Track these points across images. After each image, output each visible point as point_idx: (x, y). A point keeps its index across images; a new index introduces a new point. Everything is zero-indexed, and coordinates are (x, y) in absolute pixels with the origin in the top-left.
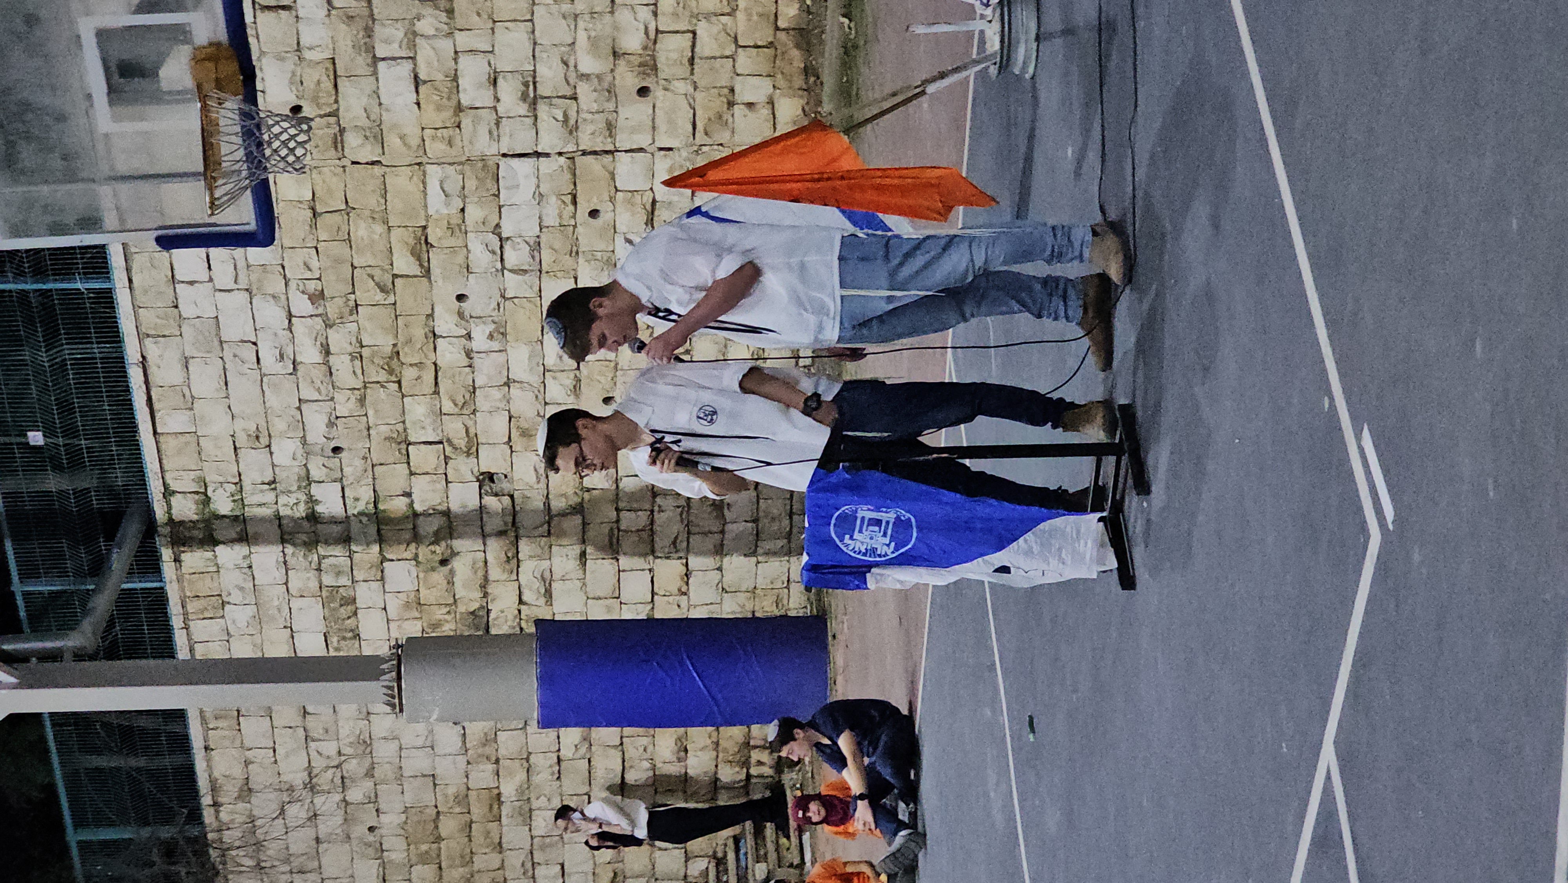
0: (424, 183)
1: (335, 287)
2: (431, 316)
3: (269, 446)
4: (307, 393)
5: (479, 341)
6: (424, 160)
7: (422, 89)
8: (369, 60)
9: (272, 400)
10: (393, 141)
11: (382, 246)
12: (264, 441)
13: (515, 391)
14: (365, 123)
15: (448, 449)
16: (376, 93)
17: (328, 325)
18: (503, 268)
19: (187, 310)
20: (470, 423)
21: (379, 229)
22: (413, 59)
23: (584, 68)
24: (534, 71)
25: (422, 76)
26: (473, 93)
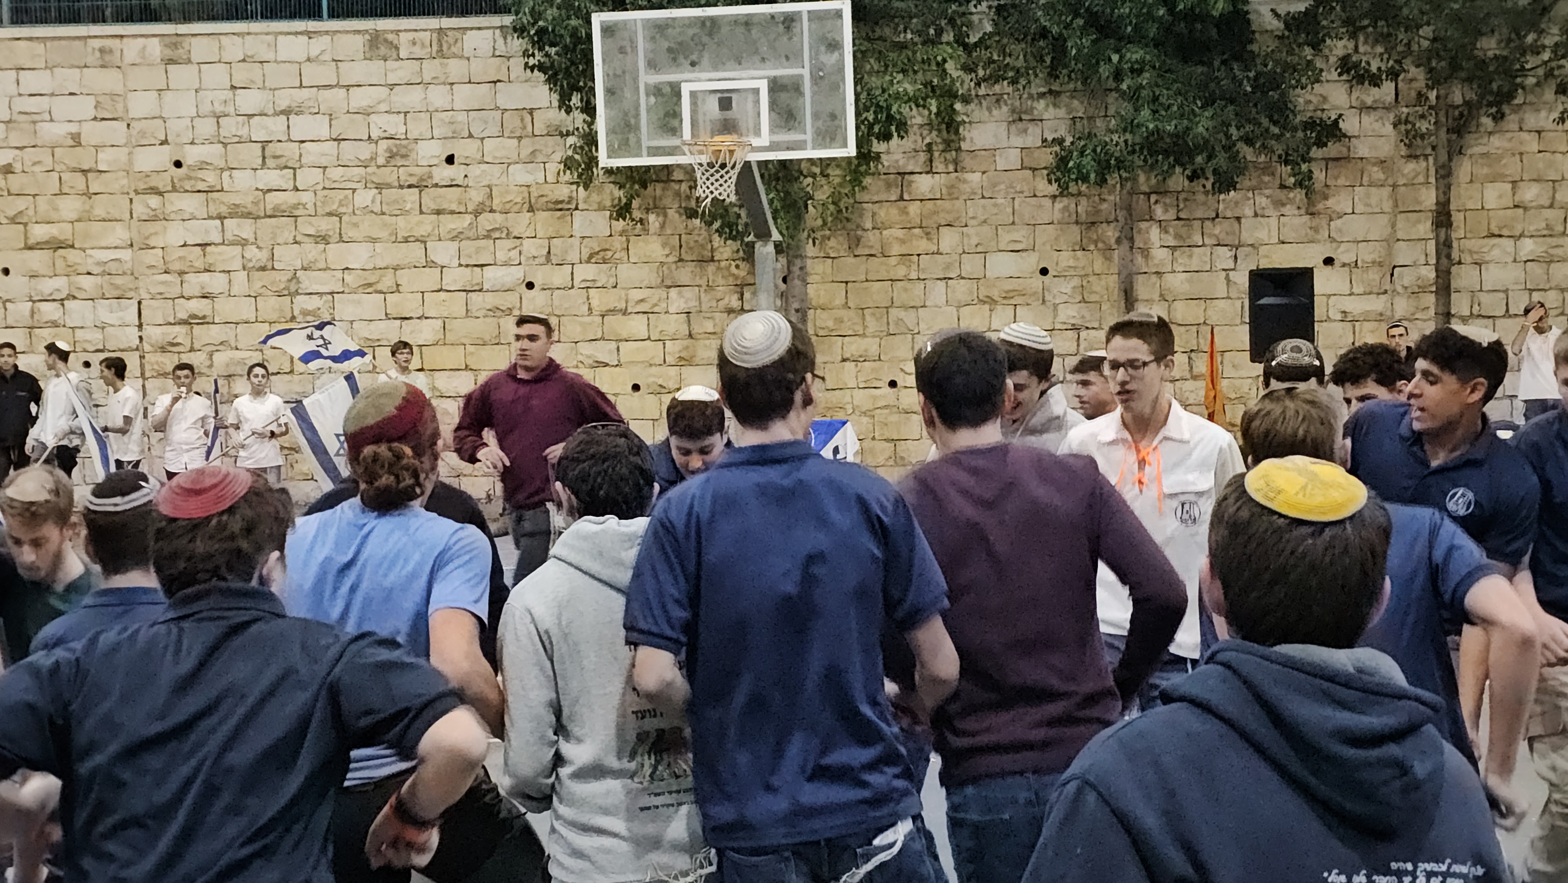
0: (116, 248)
1: (15, 181)
6: (135, 248)
7: (199, 248)
8: (223, 215)
10: (152, 227)
11: (54, 216)
14: (169, 208)
16: (194, 218)
18: (34, 302)
21: (72, 216)
22: (223, 244)
23: (216, 356)
24: (213, 323)
25: (208, 248)
26: (195, 282)
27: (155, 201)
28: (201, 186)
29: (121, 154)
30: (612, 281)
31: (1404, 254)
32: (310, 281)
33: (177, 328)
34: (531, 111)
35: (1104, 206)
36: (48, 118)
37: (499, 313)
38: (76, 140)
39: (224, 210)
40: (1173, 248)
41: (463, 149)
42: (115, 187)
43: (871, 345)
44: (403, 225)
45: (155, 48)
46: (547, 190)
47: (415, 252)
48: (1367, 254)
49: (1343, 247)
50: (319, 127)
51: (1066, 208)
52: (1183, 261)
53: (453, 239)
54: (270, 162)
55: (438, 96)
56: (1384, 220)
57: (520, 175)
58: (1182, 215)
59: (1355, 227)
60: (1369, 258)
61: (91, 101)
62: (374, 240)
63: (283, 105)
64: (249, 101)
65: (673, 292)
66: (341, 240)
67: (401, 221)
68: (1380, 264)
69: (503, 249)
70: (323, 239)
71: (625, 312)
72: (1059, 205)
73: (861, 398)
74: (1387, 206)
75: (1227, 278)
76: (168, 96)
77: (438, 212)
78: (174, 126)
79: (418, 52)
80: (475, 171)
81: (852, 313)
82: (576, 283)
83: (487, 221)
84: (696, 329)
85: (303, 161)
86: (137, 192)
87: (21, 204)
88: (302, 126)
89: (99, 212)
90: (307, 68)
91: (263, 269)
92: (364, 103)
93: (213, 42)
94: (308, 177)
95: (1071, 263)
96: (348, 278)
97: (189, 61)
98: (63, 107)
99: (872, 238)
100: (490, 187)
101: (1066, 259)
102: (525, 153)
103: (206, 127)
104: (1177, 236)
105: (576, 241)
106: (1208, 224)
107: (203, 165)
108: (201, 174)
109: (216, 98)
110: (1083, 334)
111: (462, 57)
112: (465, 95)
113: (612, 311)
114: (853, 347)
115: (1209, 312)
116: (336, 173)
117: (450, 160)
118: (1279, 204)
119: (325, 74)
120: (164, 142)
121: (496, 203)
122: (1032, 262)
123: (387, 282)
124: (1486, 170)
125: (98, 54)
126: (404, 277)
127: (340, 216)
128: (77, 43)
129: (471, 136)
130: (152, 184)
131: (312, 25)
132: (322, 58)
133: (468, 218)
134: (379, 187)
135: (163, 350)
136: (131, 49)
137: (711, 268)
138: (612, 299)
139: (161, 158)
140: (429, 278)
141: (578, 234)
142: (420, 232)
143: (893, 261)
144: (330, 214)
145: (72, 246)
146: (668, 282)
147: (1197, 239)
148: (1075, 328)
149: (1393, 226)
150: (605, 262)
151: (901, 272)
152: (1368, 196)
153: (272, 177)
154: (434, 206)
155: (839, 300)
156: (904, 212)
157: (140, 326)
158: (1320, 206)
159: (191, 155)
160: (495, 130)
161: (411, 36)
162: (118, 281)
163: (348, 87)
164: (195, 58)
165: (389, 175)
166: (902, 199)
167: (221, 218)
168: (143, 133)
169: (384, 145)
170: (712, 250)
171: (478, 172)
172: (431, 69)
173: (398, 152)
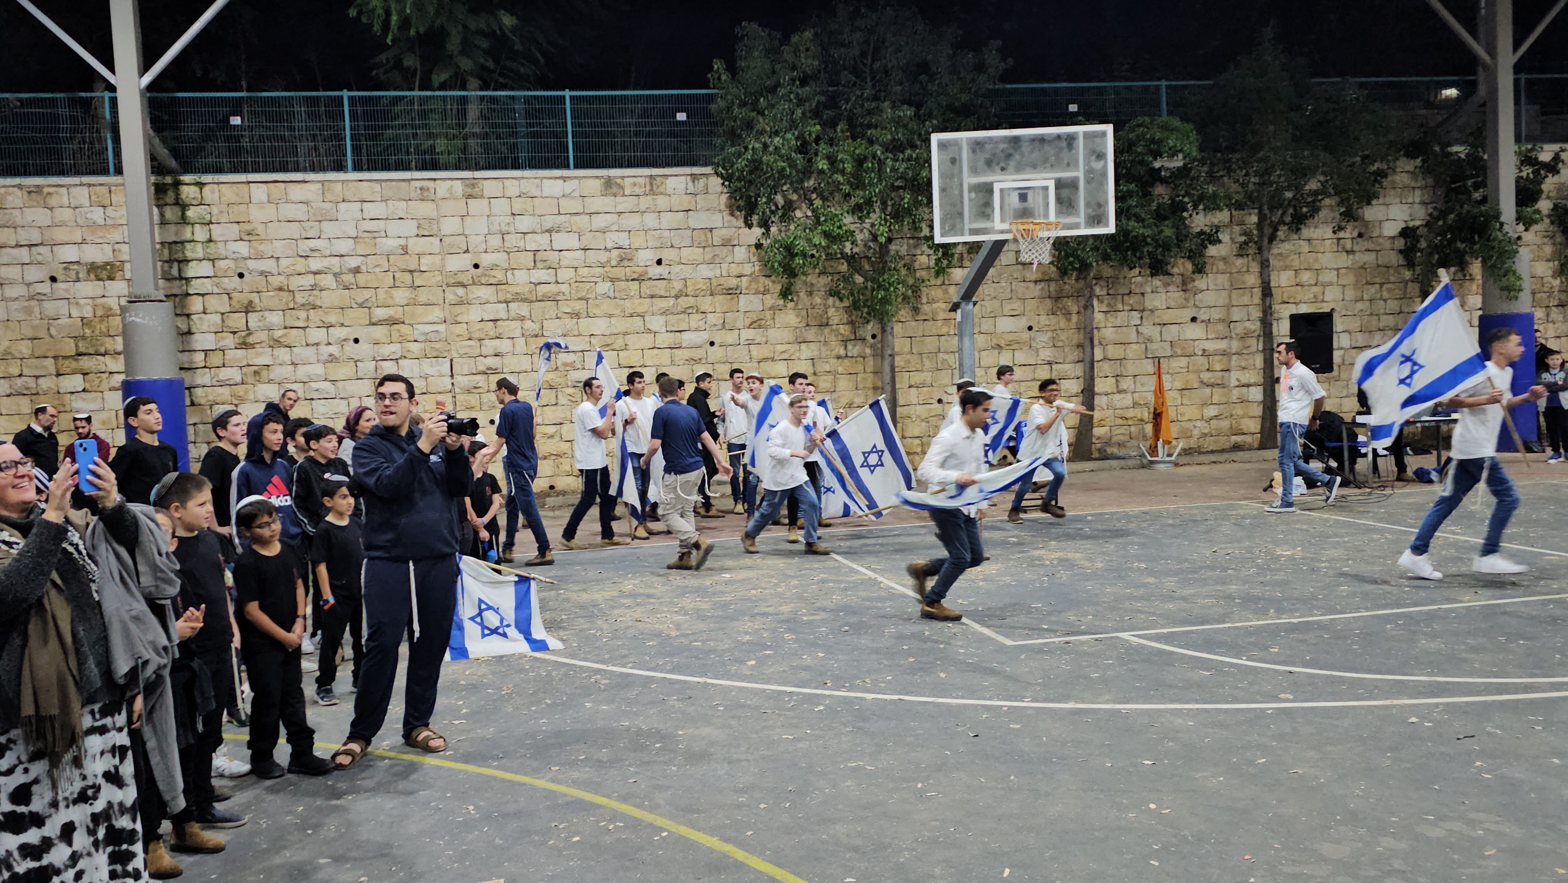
0: (434, 323)
1: (362, 279)
2: (342, 325)
3: (241, 240)
4: (284, 262)
5: (326, 350)
6: (448, 323)
7: (492, 323)
9: (276, 244)
10: (458, 309)
11: (390, 302)
12: (246, 238)
13: (291, 368)
14: (471, 296)
15: (244, 334)
16: (489, 302)
17: (335, 275)
19: (342, 206)
20: (263, 345)
21: (404, 302)
22: (508, 319)
25: (498, 323)
26: (490, 346)
27: (460, 291)
28: (493, 281)
29: (437, 259)
30: (764, 339)
31: (1237, 314)
33: (478, 377)
34: (711, 230)
35: (1067, 287)
36: (383, 234)
37: (692, 362)
38: (405, 251)
39: (509, 297)
40: (1106, 312)
41: (667, 255)
42: (433, 281)
43: (926, 377)
44: (629, 306)
45: (458, 187)
46: (722, 281)
47: (637, 323)
48: (1216, 314)
49: (1203, 310)
50: (572, 241)
51: (1043, 289)
52: (1112, 320)
53: (661, 314)
54: (539, 265)
55: (650, 220)
56: (1225, 293)
57: (705, 271)
58: (1111, 292)
59: (1209, 298)
60: (1217, 317)
61: (414, 223)
62: (610, 316)
63: (548, 226)
64: (524, 223)
65: (803, 346)
66: (588, 316)
67: (627, 303)
68: (1223, 321)
69: (695, 320)
70: (577, 315)
71: (773, 360)
72: (1039, 287)
73: (921, 410)
74: (1227, 285)
75: (1138, 332)
76: (468, 220)
77: (652, 297)
78: (475, 241)
79: (638, 191)
80: (676, 269)
81: (915, 356)
82: (742, 341)
83: (684, 302)
84: (819, 369)
85: (562, 263)
86: (448, 285)
87: (367, 294)
88: (560, 239)
89: (422, 299)
90: (562, 202)
91: (536, 336)
92: (603, 225)
93: (499, 184)
94: (565, 274)
95: (1047, 323)
96: (593, 340)
97: (482, 197)
98: (394, 228)
99: (926, 308)
100: (685, 280)
101: (1044, 320)
102: (708, 257)
103: (495, 241)
104: (1109, 305)
105: (741, 314)
106: (1126, 297)
107: (494, 267)
108: (493, 273)
109: (502, 221)
110: (1054, 366)
111: (665, 194)
112: (668, 220)
113: (765, 359)
114: (916, 378)
115: (1128, 352)
116: (584, 272)
117: (659, 262)
118: (1166, 285)
119: (574, 205)
120: (467, 251)
121: (690, 290)
122: (1024, 322)
123: (619, 342)
124: (1281, 264)
125: (419, 191)
127: (587, 300)
128: (403, 184)
129: (672, 246)
130: (460, 280)
131: (565, 172)
132: (573, 194)
133: (672, 301)
134: (613, 280)
135: (469, 392)
136: (442, 188)
137: (827, 331)
138: (765, 352)
139: (465, 262)
140: (647, 340)
141: (742, 309)
142: (641, 310)
143: (940, 323)
144: (580, 299)
145: (403, 323)
146: (800, 340)
147: (1120, 307)
148: (1050, 363)
149: (1230, 297)
150: (760, 327)
151: (944, 330)
152: (1216, 279)
153: (541, 275)
154: (649, 292)
155: (907, 349)
156: (946, 292)
157: (452, 376)
158: (1190, 286)
159: (486, 260)
160: (688, 242)
161: (632, 180)
162: (437, 345)
163: (591, 214)
164: (486, 194)
165: (619, 272)
166: (943, 284)
167: (507, 302)
168: (451, 245)
169: (616, 252)
170: (828, 318)
171: (677, 270)
172: (645, 202)
173: (626, 257)
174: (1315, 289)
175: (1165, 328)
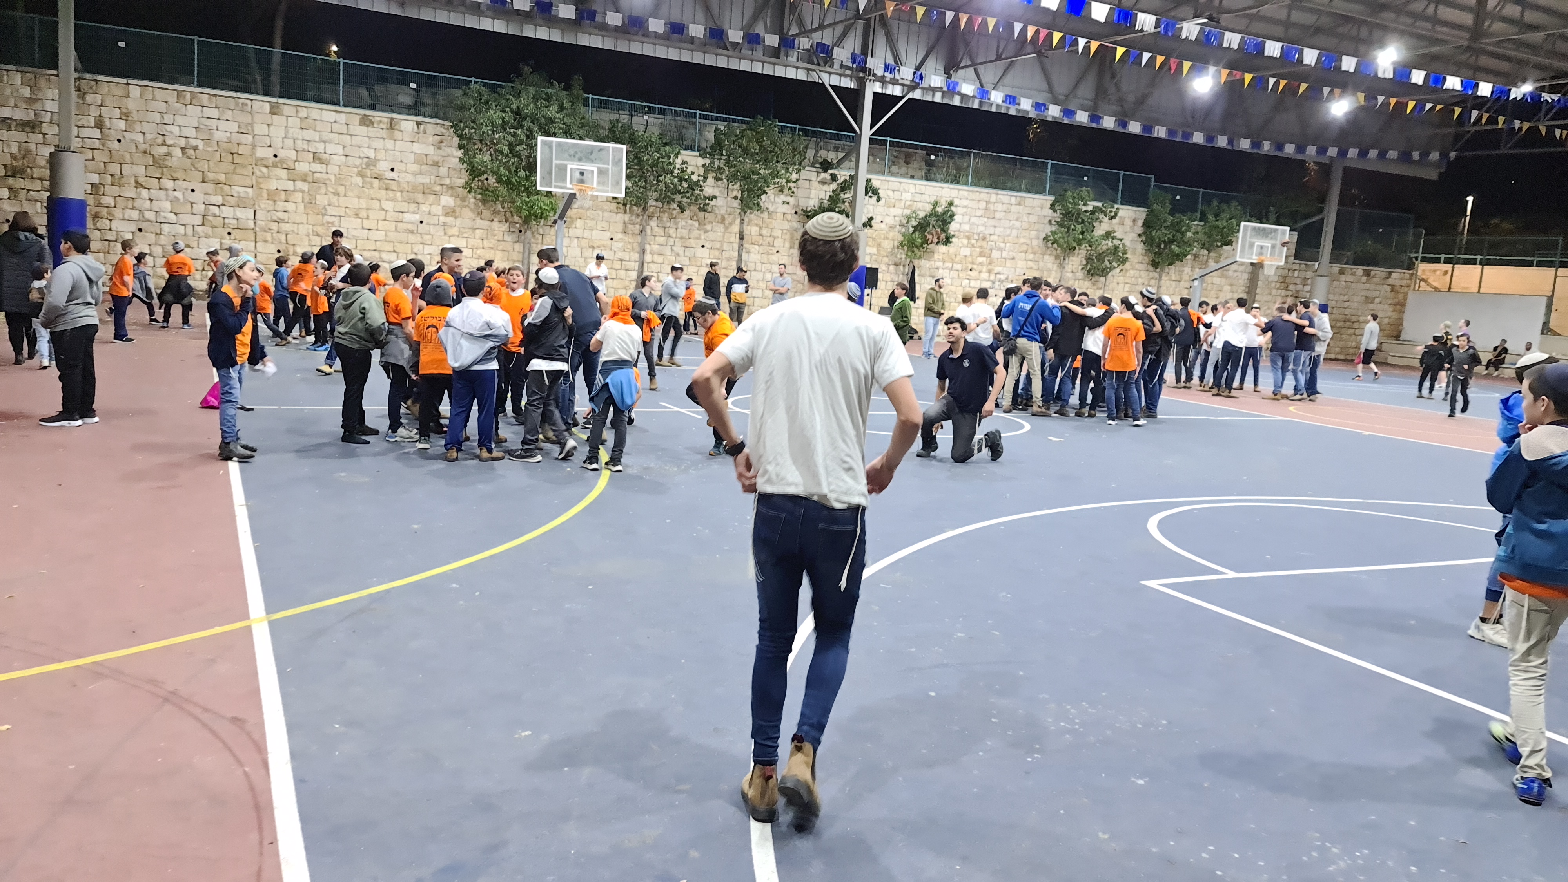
1: (199, 153)
2: (185, 180)
3: (121, 119)
4: (149, 136)
5: (172, 194)
8: (295, 179)
9: (144, 124)
10: (262, 180)
11: (217, 170)
12: (125, 118)
15: (118, 177)
16: (282, 179)
17: (182, 149)
18: (206, 205)
19: (190, 107)
20: (131, 185)
21: (227, 171)
22: (294, 191)
25: (288, 192)
27: (264, 170)
28: (285, 166)
29: (250, 148)
30: (453, 225)
31: (726, 247)
32: (331, 210)
33: (272, 224)
35: (633, 219)
36: (216, 129)
37: (408, 233)
38: (229, 140)
39: (296, 177)
40: (654, 236)
41: (398, 166)
42: (247, 161)
44: (371, 193)
45: (267, 107)
46: (431, 186)
47: (376, 204)
49: (708, 242)
50: (338, 149)
51: (619, 218)
52: (657, 241)
53: (392, 201)
54: (316, 161)
55: (389, 145)
56: (720, 234)
57: (421, 179)
58: (658, 225)
59: (712, 236)
60: (716, 247)
61: (236, 125)
62: (359, 197)
63: (323, 139)
64: (308, 135)
65: (476, 232)
66: (345, 196)
68: (719, 250)
69: (412, 207)
70: (337, 194)
74: (722, 230)
75: (671, 249)
76: (272, 128)
77: (387, 190)
78: (275, 140)
79: (382, 125)
80: (403, 175)
82: (439, 224)
83: (406, 195)
85: (331, 162)
86: (256, 165)
87: (202, 163)
88: (331, 148)
89: (239, 171)
90: (334, 126)
92: (358, 143)
93: (294, 109)
94: (332, 169)
95: (621, 237)
96: (347, 210)
97: (282, 114)
98: (223, 125)
100: (408, 182)
101: (619, 235)
102: (422, 170)
103: (289, 143)
104: (656, 232)
105: (440, 207)
106: (667, 229)
107: (287, 158)
108: (286, 162)
109: (294, 132)
110: (623, 264)
111: (399, 130)
112: (399, 144)
116: (345, 169)
117: (392, 170)
118: (690, 225)
119: (341, 129)
120: (270, 146)
121: (410, 189)
122: (608, 235)
125: (240, 105)
126: (371, 213)
127: (345, 186)
129: (401, 161)
130: (264, 163)
131: (337, 108)
132: (341, 122)
133: (399, 193)
134: (362, 176)
135: (265, 232)
136: (256, 105)
137: (493, 224)
139: (269, 153)
141: (442, 204)
142: (379, 197)
144: (341, 185)
145: (225, 184)
147: (662, 234)
148: (621, 260)
149: (723, 237)
150: (451, 217)
152: (717, 226)
153: (317, 167)
154: (385, 187)
157: (255, 221)
158: (701, 227)
159: (282, 154)
160: (411, 160)
161: (379, 119)
162: (246, 200)
163: (351, 135)
164: (285, 113)
165: (367, 172)
167: (294, 181)
168: (260, 141)
169: (366, 160)
170: (492, 217)
172: (387, 133)
173: (371, 163)
174: (769, 239)
175: (687, 249)
